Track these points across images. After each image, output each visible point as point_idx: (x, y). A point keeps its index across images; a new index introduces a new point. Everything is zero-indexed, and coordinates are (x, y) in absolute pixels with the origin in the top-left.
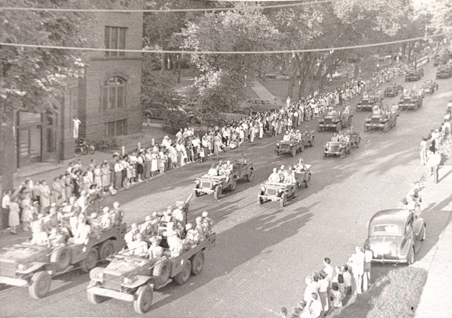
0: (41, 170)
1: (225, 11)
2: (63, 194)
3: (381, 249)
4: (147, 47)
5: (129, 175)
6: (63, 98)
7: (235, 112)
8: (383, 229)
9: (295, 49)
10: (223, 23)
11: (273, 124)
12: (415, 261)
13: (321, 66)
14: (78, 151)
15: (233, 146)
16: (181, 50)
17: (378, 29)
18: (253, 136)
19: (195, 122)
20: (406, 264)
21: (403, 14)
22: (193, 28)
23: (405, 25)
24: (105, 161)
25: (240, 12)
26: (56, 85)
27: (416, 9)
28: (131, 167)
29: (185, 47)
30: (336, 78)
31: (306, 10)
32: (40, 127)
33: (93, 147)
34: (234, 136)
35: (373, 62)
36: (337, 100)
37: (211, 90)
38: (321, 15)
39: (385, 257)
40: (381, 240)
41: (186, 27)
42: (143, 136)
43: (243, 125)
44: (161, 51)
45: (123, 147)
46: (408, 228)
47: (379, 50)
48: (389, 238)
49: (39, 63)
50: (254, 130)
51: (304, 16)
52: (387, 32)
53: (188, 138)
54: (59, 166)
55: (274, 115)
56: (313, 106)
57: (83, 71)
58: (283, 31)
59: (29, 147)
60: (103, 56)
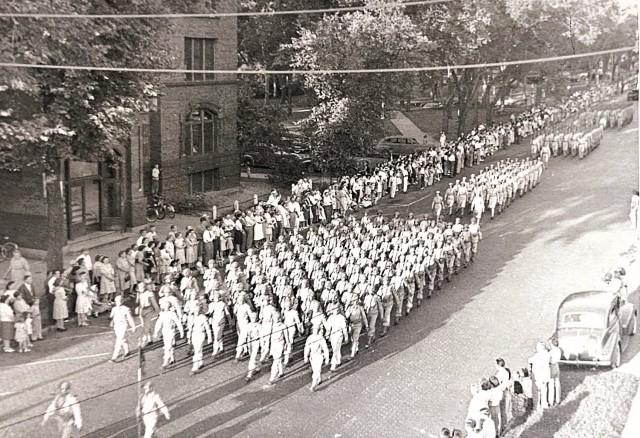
0: (103, 241)
1: (351, 13)
2: (132, 274)
3: (572, 346)
4: (244, 66)
5: (223, 248)
6: (129, 140)
7: (368, 156)
8: (577, 318)
9: (451, 64)
10: (349, 29)
11: (422, 171)
12: (621, 363)
13: (489, 88)
14: (151, 214)
15: (367, 204)
16: (292, 68)
17: (568, 34)
18: (394, 190)
19: (317, 172)
20: (609, 368)
21: (603, 14)
22: (308, 37)
23: (606, 30)
24: (190, 228)
25: (373, 14)
26: (119, 123)
27: (622, 5)
28: (226, 235)
29: (298, 64)
30: (508, 106)
31: (466, 7)
32: (98, 182)
33: (172, 209)
34: (368, 190)
35: (562, 80)
36: (512, 138)
37: (334, 126)
38: (488, 15)
39: (580, 358)
40: (575, 333)
41: (298, 36)
42: (241, 192)
43: (380, 173)
44: (263, 72)
45: (215, 208)
46: (612, 316)
47: (571, 65)
48: (585, 331)
49: (93, 93)
50: (396, 181)
51: (464, 17)
52: (581, 38)
53: (303, 193)
54: (126, 235)
55: (422, 159)
56: (478, 145)
57: (155, 102)
58: (434, 39)
59: (83, 210)
60: (181, 79)
